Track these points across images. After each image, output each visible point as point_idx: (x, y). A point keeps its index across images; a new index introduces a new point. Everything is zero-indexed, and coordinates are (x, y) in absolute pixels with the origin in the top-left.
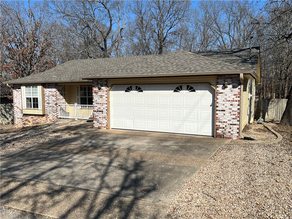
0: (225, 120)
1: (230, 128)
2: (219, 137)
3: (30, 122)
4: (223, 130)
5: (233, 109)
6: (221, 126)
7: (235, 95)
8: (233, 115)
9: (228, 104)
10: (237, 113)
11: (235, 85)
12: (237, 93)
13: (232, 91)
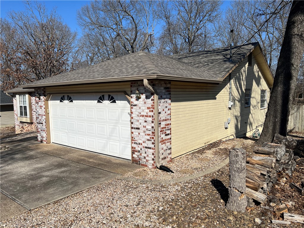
0: (140, 141)
1: (146, 153)
2: (135, 164)
3: (24, 129)
4: (139, 154)
5: (147, 127)
6: (136, 148)
7: (148, 108)
8: (148, 135)
9: (142, 119)
10: (151, 132)
11: (148, 95)
12: (150, 106)
13: (145, 103)
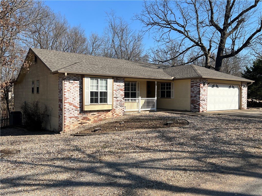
3: (90, 120)
